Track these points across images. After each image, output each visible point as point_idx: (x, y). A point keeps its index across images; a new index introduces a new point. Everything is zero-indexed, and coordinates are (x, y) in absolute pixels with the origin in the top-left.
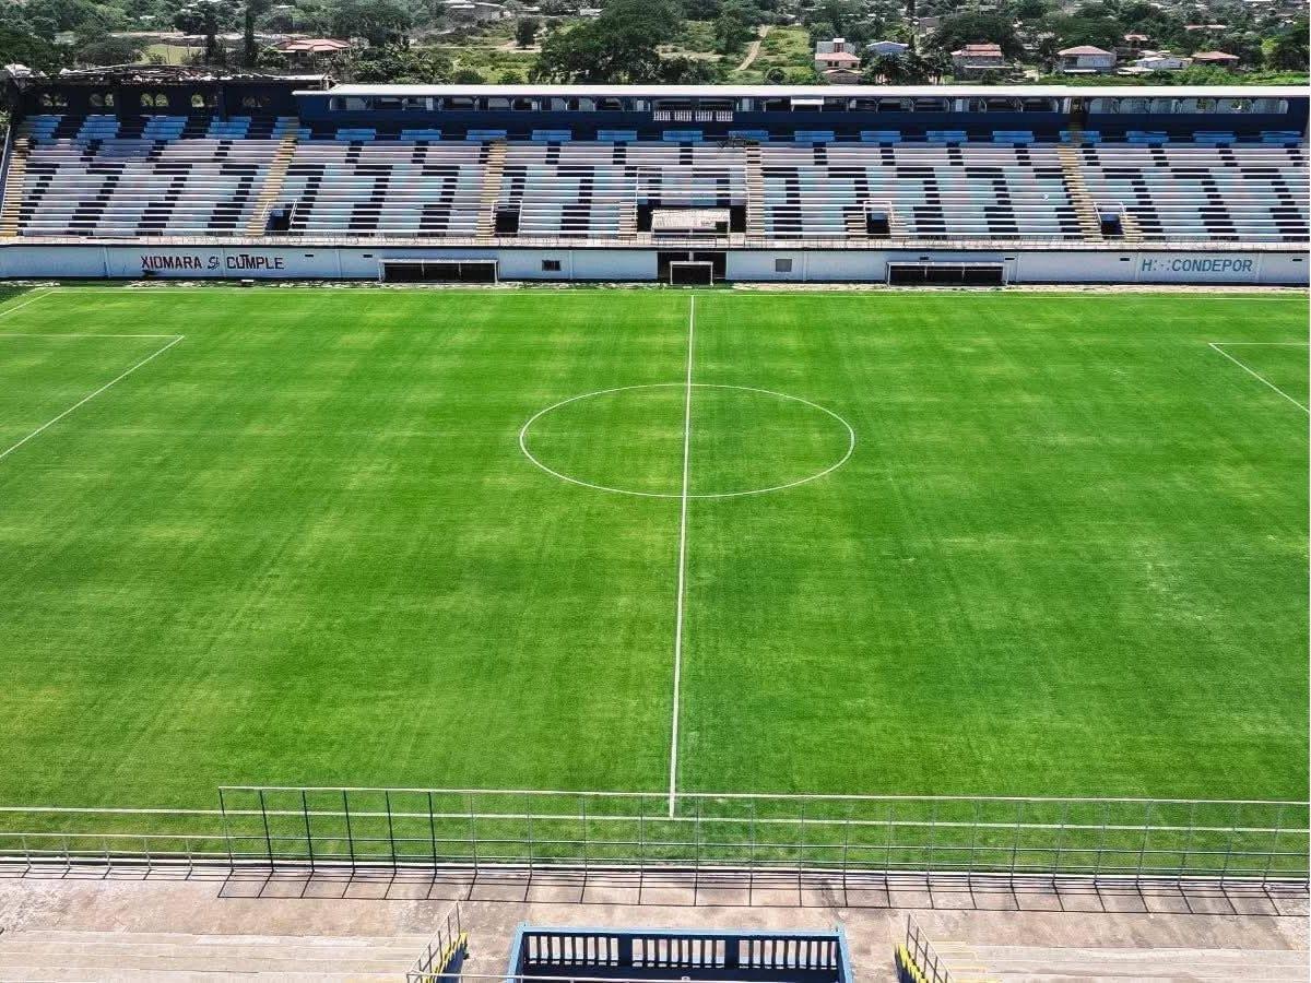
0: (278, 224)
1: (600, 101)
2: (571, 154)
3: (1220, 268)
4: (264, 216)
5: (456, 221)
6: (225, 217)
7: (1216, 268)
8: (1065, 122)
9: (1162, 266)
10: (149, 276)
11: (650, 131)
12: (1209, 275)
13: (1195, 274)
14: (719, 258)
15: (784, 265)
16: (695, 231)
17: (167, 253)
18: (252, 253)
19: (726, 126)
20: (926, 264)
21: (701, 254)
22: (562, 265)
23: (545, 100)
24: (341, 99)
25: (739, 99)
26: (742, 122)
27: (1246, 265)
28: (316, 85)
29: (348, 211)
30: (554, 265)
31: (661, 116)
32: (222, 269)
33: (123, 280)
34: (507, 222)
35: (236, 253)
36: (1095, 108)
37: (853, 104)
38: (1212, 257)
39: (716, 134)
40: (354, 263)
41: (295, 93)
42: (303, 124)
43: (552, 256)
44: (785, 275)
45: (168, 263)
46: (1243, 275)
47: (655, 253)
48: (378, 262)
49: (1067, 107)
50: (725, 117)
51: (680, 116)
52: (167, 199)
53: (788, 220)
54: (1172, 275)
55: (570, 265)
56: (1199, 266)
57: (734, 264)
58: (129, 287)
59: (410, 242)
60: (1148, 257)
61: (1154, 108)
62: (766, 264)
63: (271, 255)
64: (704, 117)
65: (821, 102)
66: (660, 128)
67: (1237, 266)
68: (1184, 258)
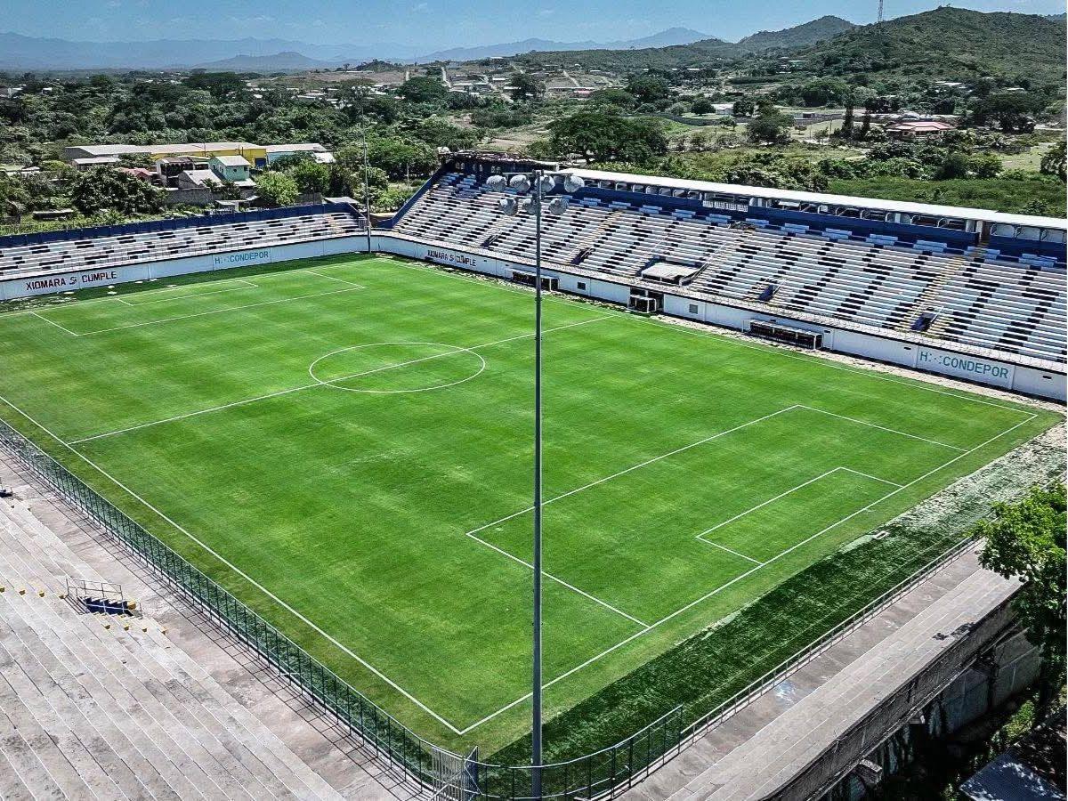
0: (489, 243)
1: (685, 192)
2: (650, 222)
3: (982, 370)
4: (487, 237)
5: (560, 254)
6: (472, 236)
7: (978, 370)
8: (975, 240)
9: (935, 359)
10: (428, 261)
11: (701, 213)
13: (960, 372)
14: (658, 296)
15: (693, 309)
16: (664, 280)
17: (437, 250)
18: (466, 256)
19: (743, 216)
20: (774, 326)
22: (586, 286)
23: (657, 188)
27: (1004, 373)
29: (519, 240)
30: (581, 286)
31: (706, 204)
32: (454, 262)
35: (460, 254)
37: (825, 209)
38: (976, 361)
39: (736, 219)
40: (502, 269)
44: (695, 316)
45: (436, 255)
46: (1000, 380)
47: (629, 288)
48: (510, 271)
49: (979, 229)
50: (742, 209)
51: (717, 205)
52: (461, 222)
53: (721, 281)
54: (942, 368)
55: (589, 287)
56: (965, 366)
57: (668, 303)
58: (412, 264)
60: (926, 350)
62: (683, 306)
63: (472, 258)
64: (732, 208)
65: (797, 205)
66: (707, 212)
67: (995, 373)
68: (952, 356)
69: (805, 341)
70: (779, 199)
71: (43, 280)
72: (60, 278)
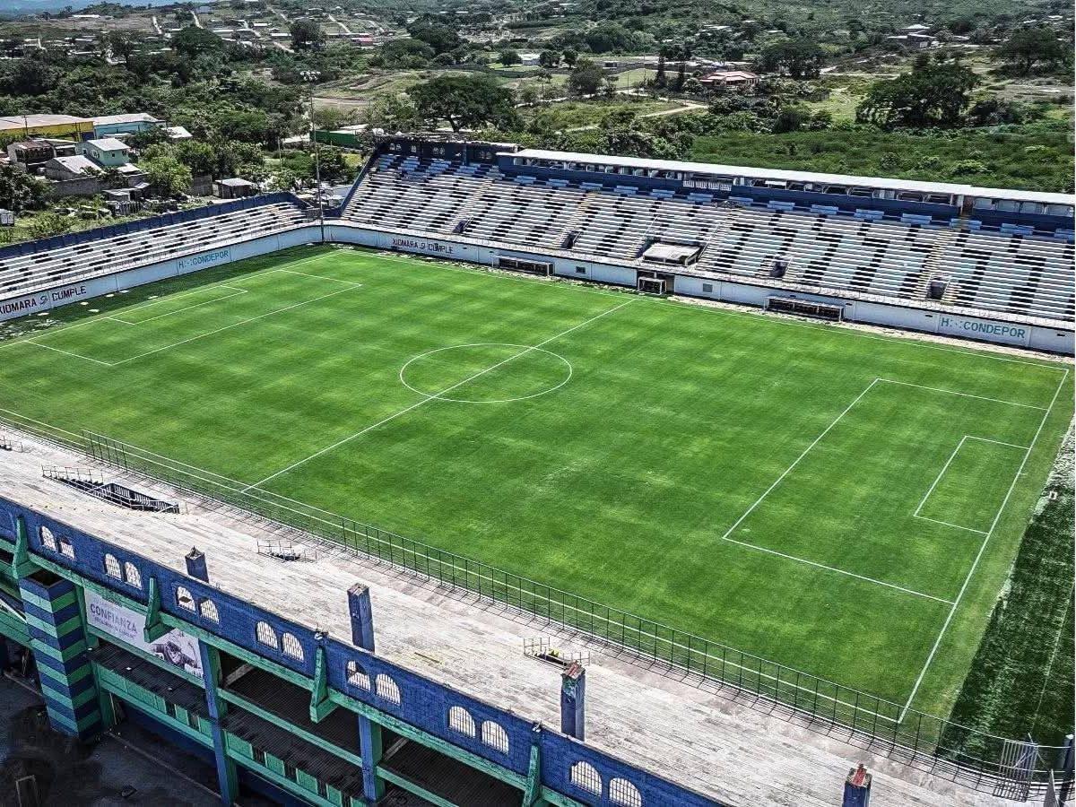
0: (461, 229)
1: (662, 173)
2: (630, 203)
3: (1000, 332)
4: (456, 223)
5: (546, 238)
6: (438, 222)
7: (997, 332)
8: (956, 213)
9: (956, 325)
10: (394, 249)
11: (682, 193)
12: (991, 336)
13: (981, 334)
14: (669, 278)
15: (707, 288)
16: (668, 261)
17: (404, 238)
18: (440, 244)
19: (726, 195)
20: (794, 301)
21: (660, 275)
22: (586, 270)
23: (630, 169)
24: (524, 159)
26: (738, 192)
27: (1020, 333)
28: (508, 150)
29: (495, 225)
30: (580, 270)
31: (686, 184)
32: (426, 251)
33: (382, 249)
34: (569, 243)
35: (433, 242)
36: (979, 205)
37: (810, 187)
38: (994, 324)
39: (719, 197)
40: (486, 256)
41: (498, 154)
42: (502, 171)
43: (581, 265)
44: (706, 295)
45: (403, 243)
46: (1018, 339)
47: (635, 271)
48: (495, 257)
49: (960, 203)
50: (728, 188)
51: (701, 185)
52: (419, 208)
53: (727, 260)
54: (962, 331)
55: (591, 271)
56: (984, 329)
57: (679, 283)
58: (379, 254)
59: (519, 248)
60: (944, 316)
62: (697, 286)
63: (447, 246)
64: (714, 187)
65: (784, 184)
66: (688, 191)
67: (1013, 332)
68: (972, 321)
69: (832, 315)
70: (766, 179)
71: (14, 302)
72: (30, 298)
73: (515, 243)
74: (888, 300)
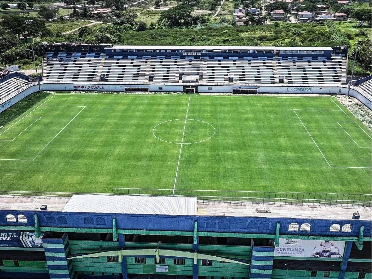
0: (102, 79)
1: (172, 50)
2: (165, 62)
4: (99, 77)
5: (140, 78)
6: (91, 77)
7: (303, 90)
8: (274, 55)
9: (291, 90)
10: (75, 90)
11: (182, 57)
13: (299, 91)
14: (196, 87)
15: (210, 89)
16: (191, 81)
17: (79, 86)
18: (97, 86)
19: (199, 56)
20: (241, 89)
21: (192, 87)
22: (163, 88)
23: (160, 50)
24: (115, 50)
25: (202, 50)
26: (203, 55)
28: (110, 46)
29: (117, 76)
31: (185, 54)
32: (90, 89)
33: (70, 91)
34: (151, 79)
35: (93, 85)
36: (281, 52)
37: (227, 51)
38: (302, 88)
39: (197, 57)
40: (119, 88)
41: (105, 48)
42: (107, 55)
43: (161, 87)
44: (211, 91)
45: (79, 87)
46: (309, 92)
47: (182, 86)
48: (124, 88)
49: (275, 52)
50: (200, 54)
51: (190, 54)
52: (78, 72)
53: (212, 78)
54: (293, 91)
55: (164, 88)
56: (300, 90)
57: (199, 89)
58: (71, 93)
59: (130, 83)
60: (288, 88)
61: (294, 52)
62: (206, 88)
63: (101, 86)
64: (194, 54)
65: (220, 51)
66: (185, 56)
67: (308, 90)
68: (296, 88)
69: (254, 92)
70: (214, 50)
73: (128, 81)
74: (268, 85)
